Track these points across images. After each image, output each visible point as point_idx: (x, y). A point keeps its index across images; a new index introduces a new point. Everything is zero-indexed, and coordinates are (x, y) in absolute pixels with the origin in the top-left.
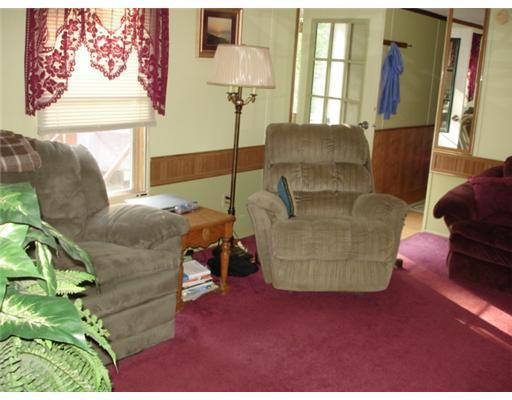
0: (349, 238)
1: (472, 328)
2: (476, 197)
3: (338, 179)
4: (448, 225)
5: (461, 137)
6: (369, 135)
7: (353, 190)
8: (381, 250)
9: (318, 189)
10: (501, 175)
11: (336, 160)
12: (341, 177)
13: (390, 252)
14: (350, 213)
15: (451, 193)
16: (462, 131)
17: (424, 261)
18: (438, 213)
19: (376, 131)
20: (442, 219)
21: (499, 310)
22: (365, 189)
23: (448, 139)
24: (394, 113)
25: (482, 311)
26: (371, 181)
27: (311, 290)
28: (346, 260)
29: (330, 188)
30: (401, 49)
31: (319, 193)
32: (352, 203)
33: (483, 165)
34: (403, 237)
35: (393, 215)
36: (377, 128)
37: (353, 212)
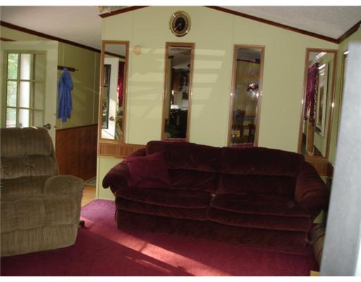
0: (43, 211)
1: (137, 261)
2: (130, 171)
3: (32, 167)
4: (113, 192)
5: (116, 131)
6: (52, 134)
7: (43, 174)
8: (67, 216)
9: (16, 176)
10: (144, 155)
11: (29, 154)
12: (34, 166)
13: (74, 216)
14: (42, 192)
15: (112, 170)
16: (116, 127)
17: (99, 220)
18: (105, 185)
19: (57, 131)
20: (109, 188)
21: (153, 246)
22: (52, 173)
23: (108, 133)
24: (69, 117)
25: (143, 248)
26: (56, 167)
27: (18, 253)
28: (43, 227)
29: (26, 175)
31: (17, 179)
32: (43, 185)
33: (132, 149)
34: (83, 205)
35: (74, 189)
36: (58, 128)
37: (45, 191)
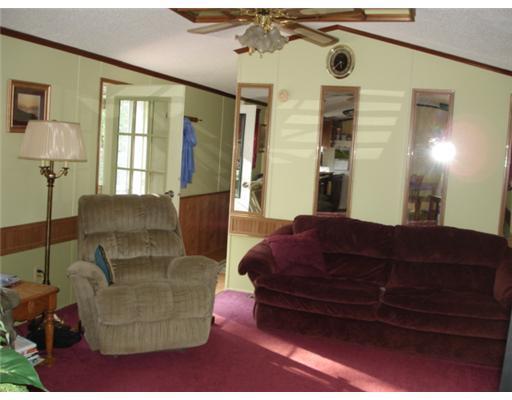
0: (170, 299)
1: (285, 368)
2: (274, 253)
3: (152, 245)
4: (252, 280)
5: (251, 202)
6: (176, 202)
7: (166, 254)
8: (200, 307)
9: (133, 255)
10: (292, 234)
11: (149, 228)
12: (154, 243)
13: (208, 307)
14: (166, 277)
15: (251, 251)
16: (251, 195)
17: (232, 316)
18: (242, 271)
19: (181, 198)
20: (246, 275)
21: (304, 351)
22: (176, 252)
23: (242, 203)
24: (190, 182)
25: (292, 353)
26: (182, 246)
27: (138, 351)
28: (169, 320)
29: (145, 254)
30: (193, 124)
31: (135, 259)
32: (166, 268)
33: (275, 226)
34: (216, 293)
35: (207, 274)
36: (183, 195)
37: (169, 275)
